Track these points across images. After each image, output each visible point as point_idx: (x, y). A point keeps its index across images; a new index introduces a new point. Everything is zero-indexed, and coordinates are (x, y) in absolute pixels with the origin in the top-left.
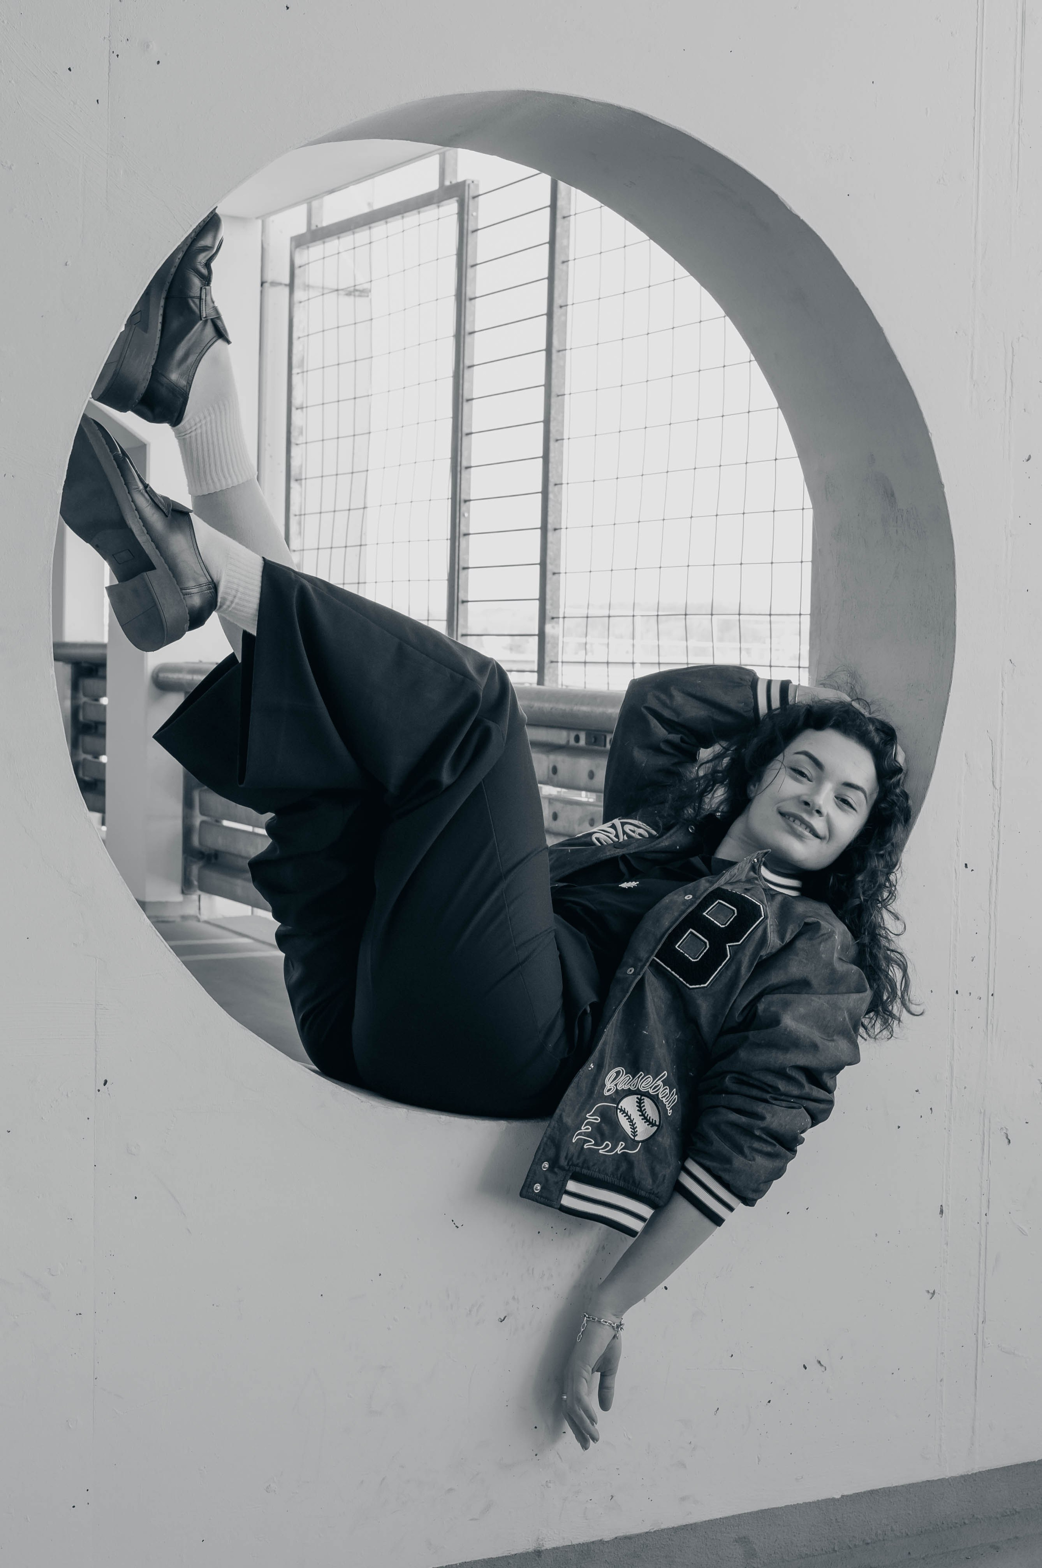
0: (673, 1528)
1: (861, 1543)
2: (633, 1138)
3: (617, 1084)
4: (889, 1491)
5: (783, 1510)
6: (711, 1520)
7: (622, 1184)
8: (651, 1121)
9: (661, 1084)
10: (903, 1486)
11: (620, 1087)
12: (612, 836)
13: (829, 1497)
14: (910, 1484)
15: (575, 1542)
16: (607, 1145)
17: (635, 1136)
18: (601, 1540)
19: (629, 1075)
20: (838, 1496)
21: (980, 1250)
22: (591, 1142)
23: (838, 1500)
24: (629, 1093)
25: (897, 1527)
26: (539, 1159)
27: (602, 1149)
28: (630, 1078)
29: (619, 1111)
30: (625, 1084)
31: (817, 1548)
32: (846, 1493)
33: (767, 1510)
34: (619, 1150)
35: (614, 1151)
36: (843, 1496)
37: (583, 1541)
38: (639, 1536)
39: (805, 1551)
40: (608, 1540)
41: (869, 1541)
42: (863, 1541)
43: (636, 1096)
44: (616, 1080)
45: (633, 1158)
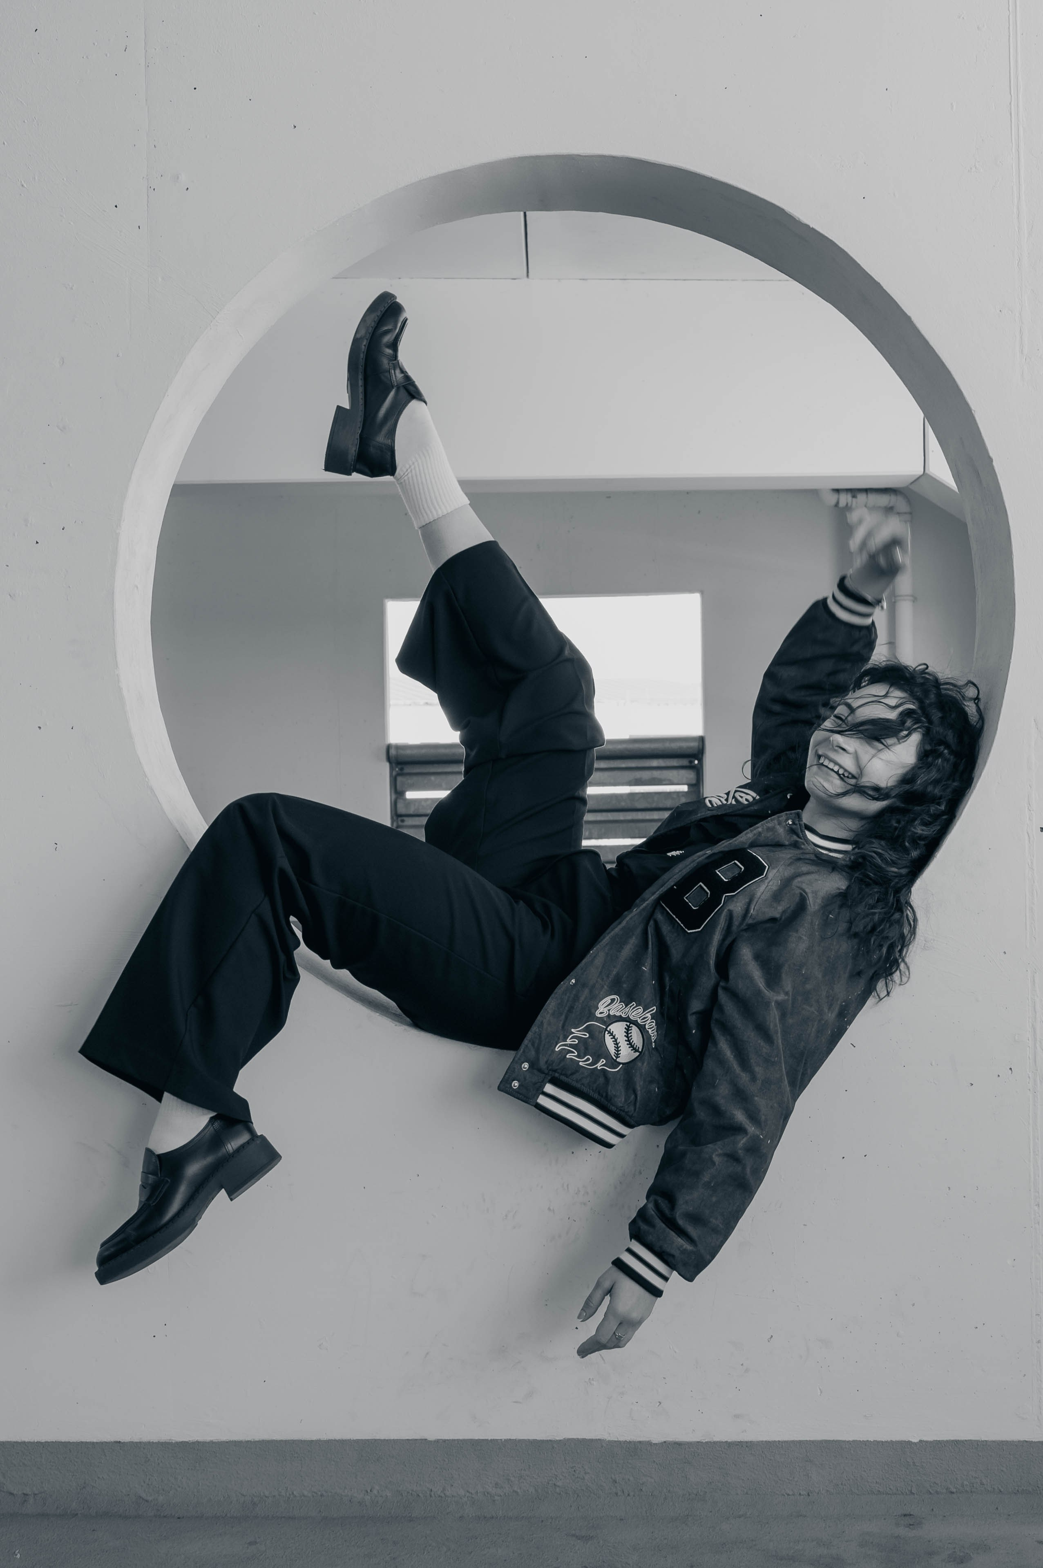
0: (726, 1442)
1: (944, 1491)
2: (615, 1058)
3: (610, 1009)
4: (978, 1445)
5: (851, 1444)
6: (769, 1442)
7: (596, 1096)
8: (635, 1047)
9: (650, 1016)
10: (994, 1441)
11: (612, 1012)
12: (721, 800)
13: (905, 1439)
14: (1002, 1441)
15: (622, 1439)
16: (588, 1060)
17: (617, 1057)
18: (649, 1441)
19: (622, 1003)
20: (915, 1440)
22: (575, 1053)
23: (915, 1443)
24: (620, 1019)
25: (987, 1481)
26: (519, 1059)
27: (582, 1061)
28: (623, 1007)
29: (607, 1032)
30: (617, 1011)
31: (892, 1487)
32: (925, 1439)
33: (832, 1441)
34: (599, 1066)
35: (593, 1066)
36: (921, 1441)
37: (629, 1439)
38: (690, 1444)
39: (877, 1488)
40: (656, 1442)
41: (954, 1490)
42: (947, 1489)
43: (625, 1023)
44: (608, 1006)
45: (610, 1076)
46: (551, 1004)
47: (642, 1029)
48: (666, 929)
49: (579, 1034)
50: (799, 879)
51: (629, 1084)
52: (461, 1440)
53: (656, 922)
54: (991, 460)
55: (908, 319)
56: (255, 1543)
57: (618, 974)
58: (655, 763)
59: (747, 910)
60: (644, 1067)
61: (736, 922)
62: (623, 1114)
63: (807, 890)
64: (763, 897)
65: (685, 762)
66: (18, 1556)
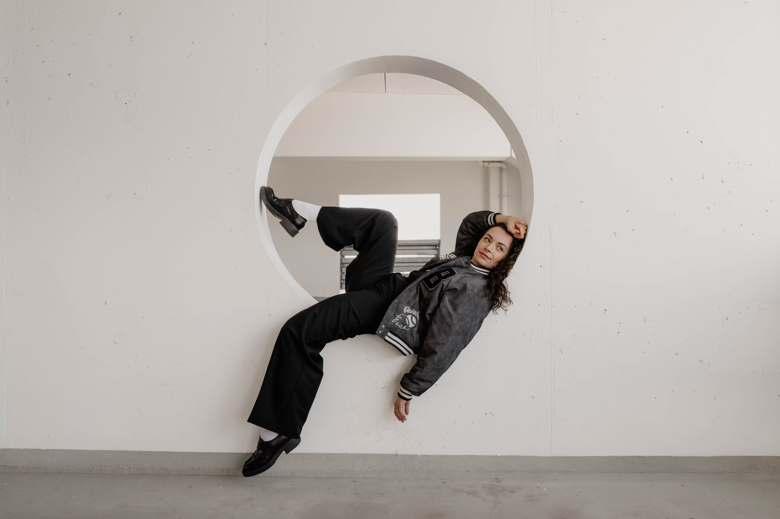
0: (441, 455)
1: (508, 471)
2: (408, 326)
7: (402, 337)
8: (414, 323)
9: (418, 314)
11: (408, 312)
12: (445, 257)
13: (496, 455)
15: (408, 454)
16: (401, 326)
19: (410, 309)
21: (552, 386)
22: (398, 323)
23: (499, 456)
24: (410, 314)
25: (522, 468)
26: (382, 324)
27: (399, 326)
29: (406, 317)
31: (492, 470)
32: (502, 455)
34: (404, 328)
35: (402, 328)
36: (501, 456)
37: (411, 454)
38: (430, 456)
41: (511, 471)
44: (407, 309)
45: (407, 331)
46: (391, 307)
47: (416, 317)
48: (423, 288)
49: (399, 317)
50: (465, 278)
51: (412, 334)
52: (358, 454)
53: (420, 285)
54: (527, 151)
55: (502, 108)
56: (294, 485)
57: (409, 300)
58: (424, 248)
59: (448, 284)
60: (416, 329)
61: (444, 288)
62: (409, 343)
63: (468, 282)
64: (454, 281)
65: (434, 247)
66: (221, 487)
